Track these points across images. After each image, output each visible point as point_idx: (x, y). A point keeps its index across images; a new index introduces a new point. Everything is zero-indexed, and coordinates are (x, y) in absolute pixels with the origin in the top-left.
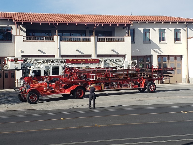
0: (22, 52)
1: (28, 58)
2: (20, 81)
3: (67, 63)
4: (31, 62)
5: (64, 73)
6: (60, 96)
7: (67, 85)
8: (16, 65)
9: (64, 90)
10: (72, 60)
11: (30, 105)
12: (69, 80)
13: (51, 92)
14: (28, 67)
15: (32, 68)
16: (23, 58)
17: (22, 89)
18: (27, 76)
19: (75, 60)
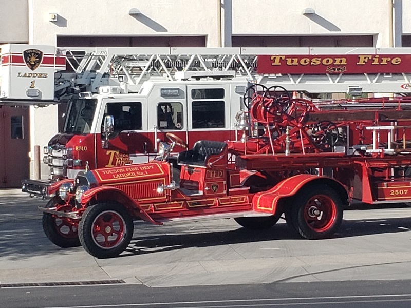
0: (59, 21)
1: (88, 50)
2: (50, 152)
3: (260, 73)
4: (97, 67)
5: (246, 118)
6: (227, 222)
7: (259, 174)
8: (32, 79)
9: (246, 198)
10: (283, 61)
11: (93, 260)
12: (270, 152)
13: (185, 206)
14: (84, 88)
15: (103, 96)
16: (65, 50)
17: (58, 188)
18: (78, 133)
19: (300, 57)
